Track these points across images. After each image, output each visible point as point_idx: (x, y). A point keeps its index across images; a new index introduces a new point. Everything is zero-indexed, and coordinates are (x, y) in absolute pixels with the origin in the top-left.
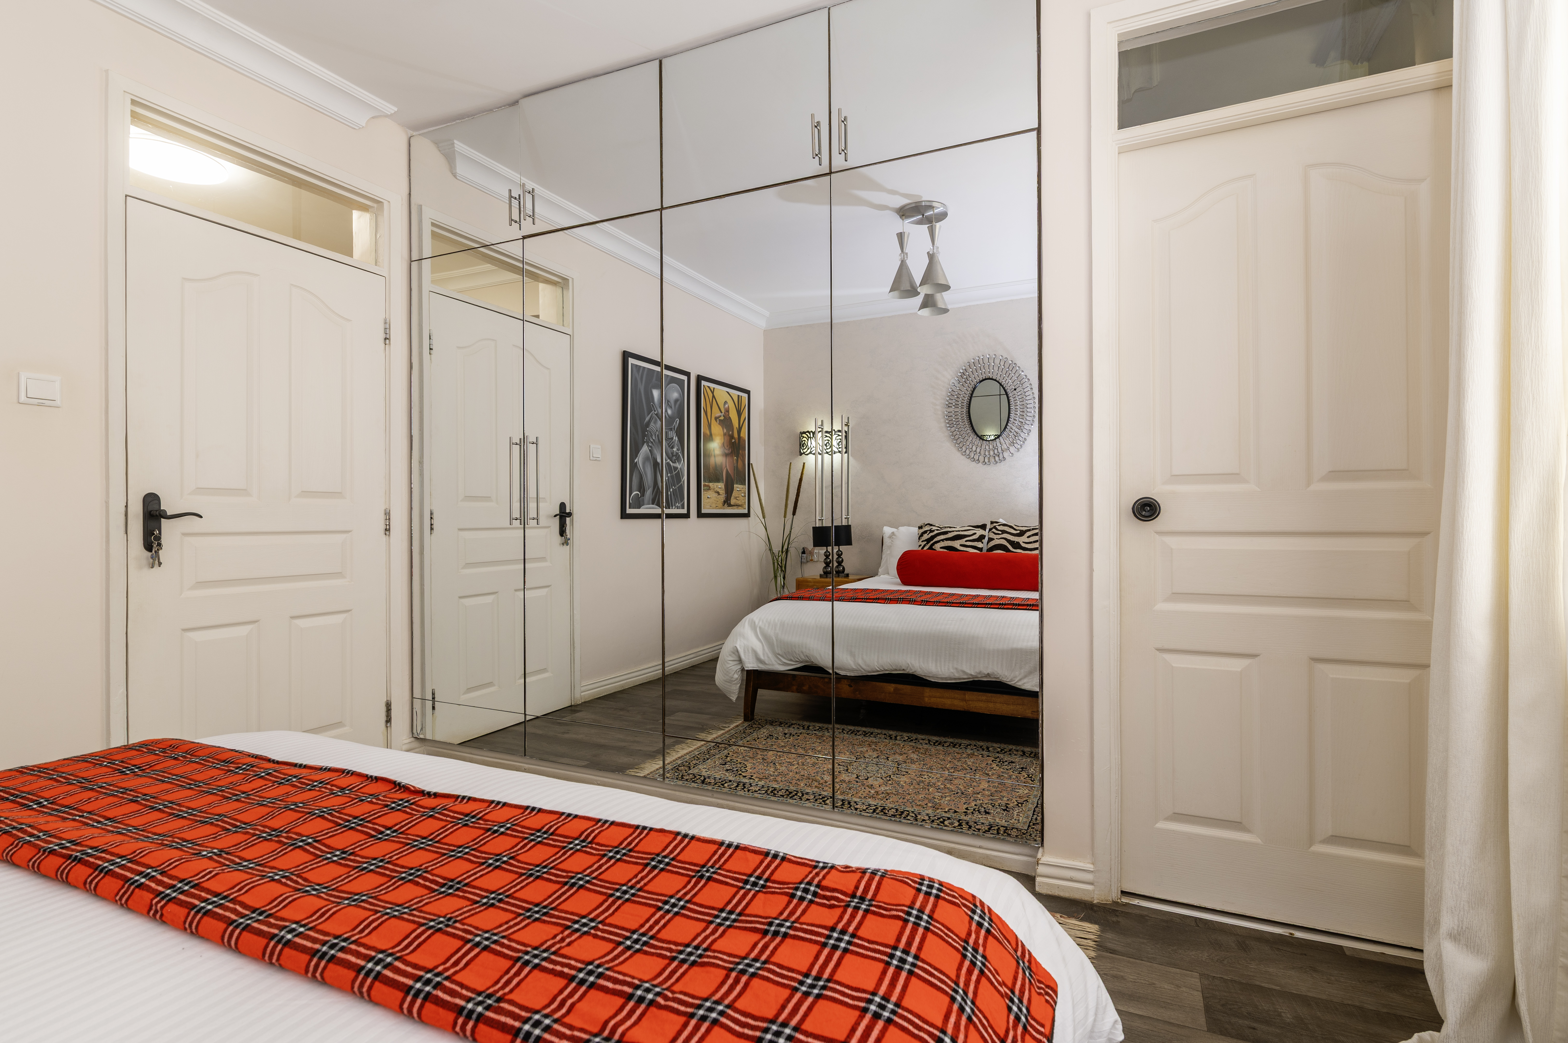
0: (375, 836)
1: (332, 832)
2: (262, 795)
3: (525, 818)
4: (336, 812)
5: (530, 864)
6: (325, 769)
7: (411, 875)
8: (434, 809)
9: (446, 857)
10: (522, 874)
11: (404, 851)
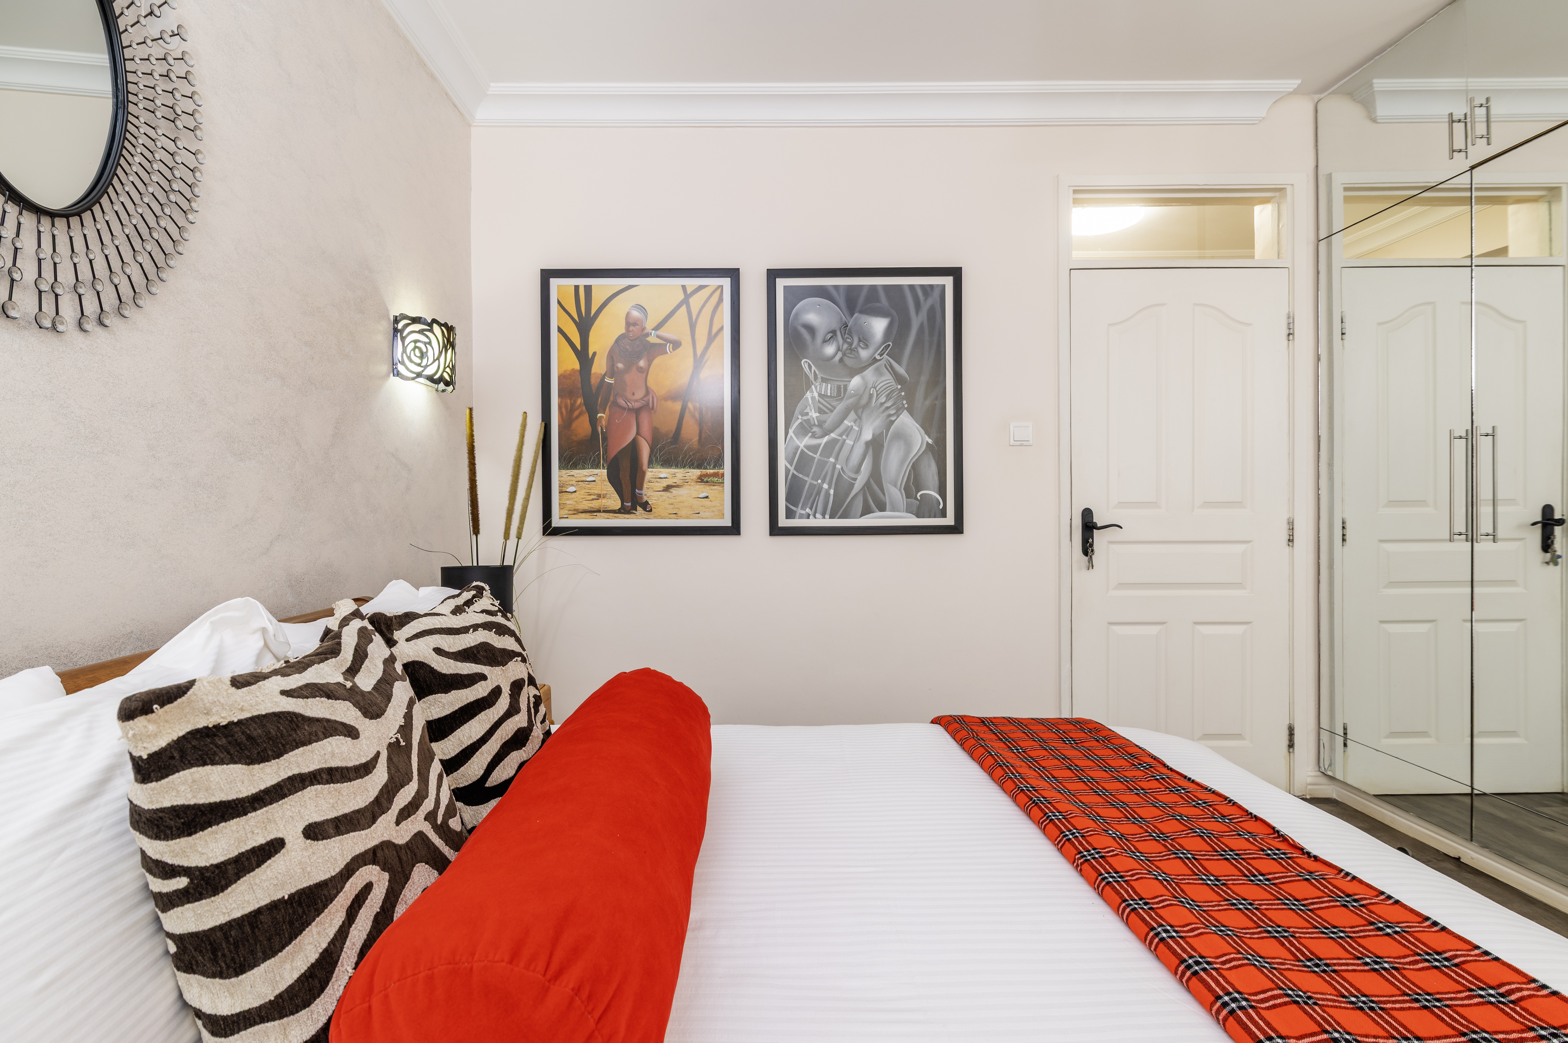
0: (1248, 876)
1: (1209, 855)
2: (1156, 796)
3: (1421, 929)
4: (1214, 837)
5: (1419, 988)
6: (1210, 790)
7: (1277, 932)
8: (1311, 873)
9: (1317, 930)
10: (1405, 994)
11: (1274, 904)
